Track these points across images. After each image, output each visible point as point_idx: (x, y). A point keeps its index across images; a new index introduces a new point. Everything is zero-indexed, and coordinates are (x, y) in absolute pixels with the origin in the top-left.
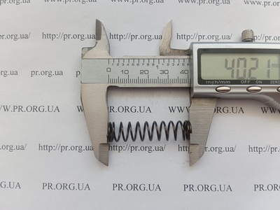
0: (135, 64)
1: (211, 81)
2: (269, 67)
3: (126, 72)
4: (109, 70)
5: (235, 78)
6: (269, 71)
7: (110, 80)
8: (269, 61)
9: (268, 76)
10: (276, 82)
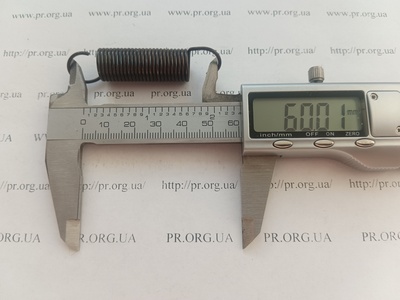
0: (118, 114)
1: (267, 133)
2: (343, 114)
3: (106, 125)
4: (83, 122)
5: (298, 130)
6: (343, 119)
7: (84, 136)
8: (343, 107)
9: (343, 126)
10: (354, 133)
